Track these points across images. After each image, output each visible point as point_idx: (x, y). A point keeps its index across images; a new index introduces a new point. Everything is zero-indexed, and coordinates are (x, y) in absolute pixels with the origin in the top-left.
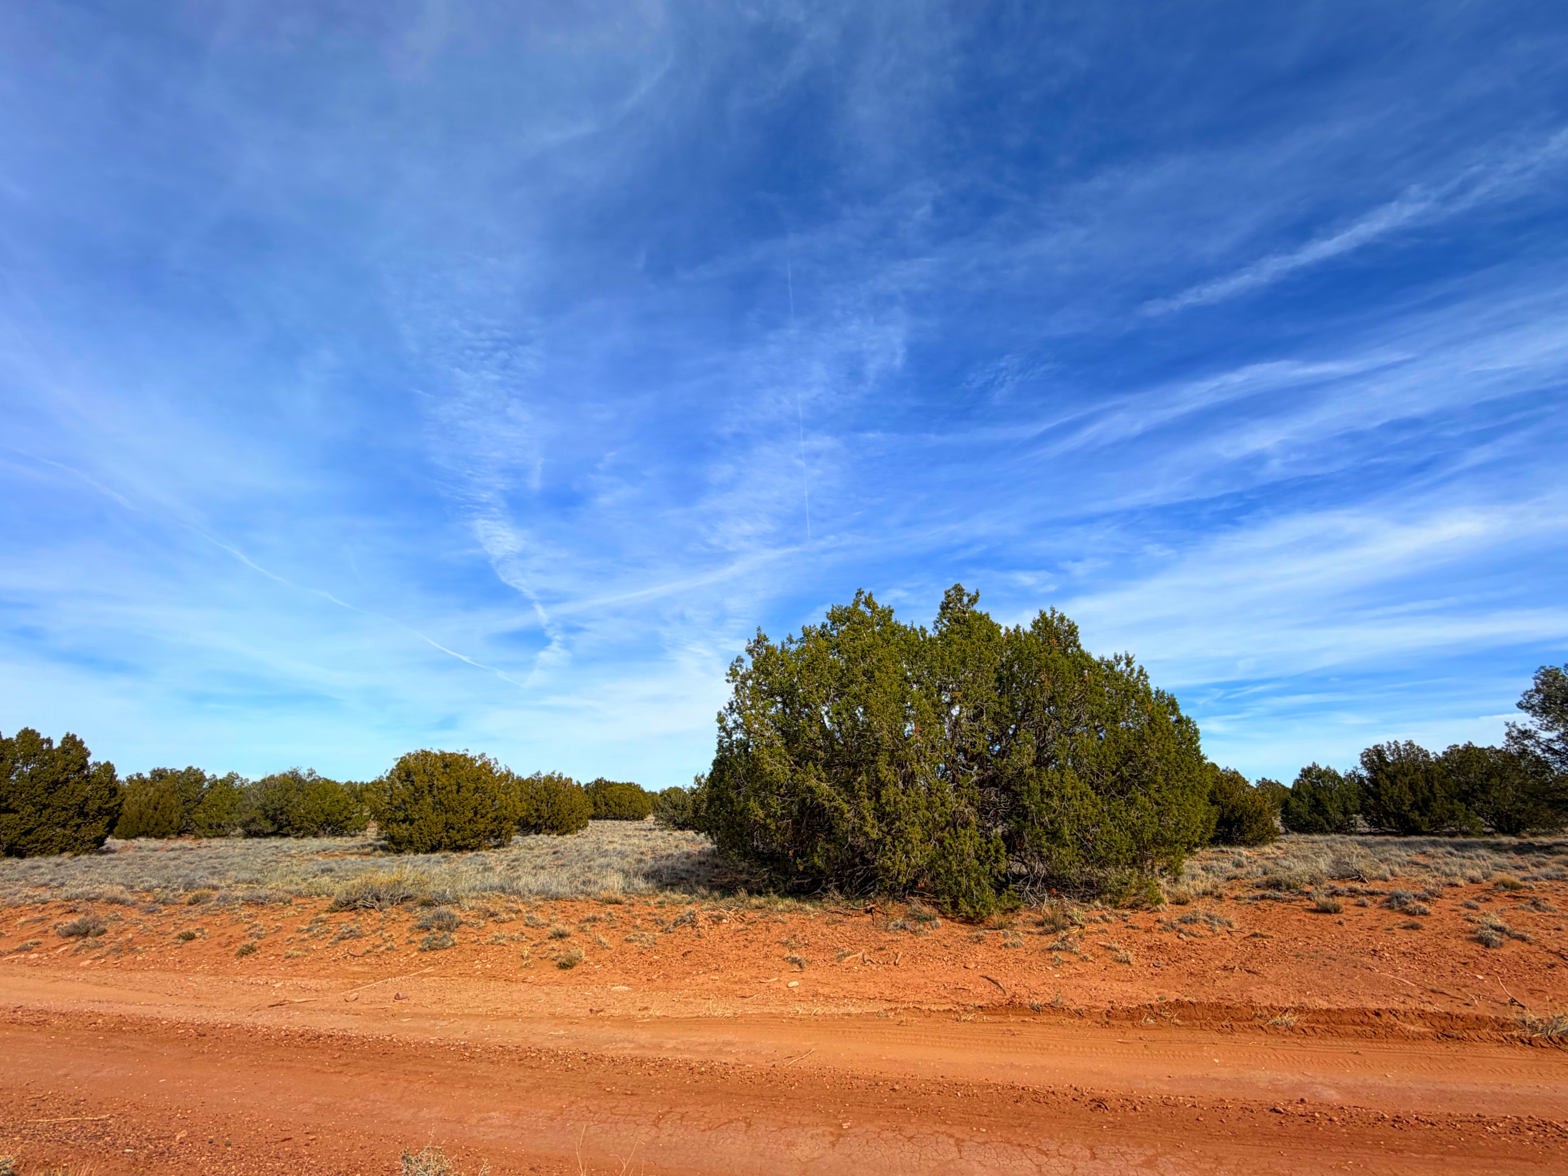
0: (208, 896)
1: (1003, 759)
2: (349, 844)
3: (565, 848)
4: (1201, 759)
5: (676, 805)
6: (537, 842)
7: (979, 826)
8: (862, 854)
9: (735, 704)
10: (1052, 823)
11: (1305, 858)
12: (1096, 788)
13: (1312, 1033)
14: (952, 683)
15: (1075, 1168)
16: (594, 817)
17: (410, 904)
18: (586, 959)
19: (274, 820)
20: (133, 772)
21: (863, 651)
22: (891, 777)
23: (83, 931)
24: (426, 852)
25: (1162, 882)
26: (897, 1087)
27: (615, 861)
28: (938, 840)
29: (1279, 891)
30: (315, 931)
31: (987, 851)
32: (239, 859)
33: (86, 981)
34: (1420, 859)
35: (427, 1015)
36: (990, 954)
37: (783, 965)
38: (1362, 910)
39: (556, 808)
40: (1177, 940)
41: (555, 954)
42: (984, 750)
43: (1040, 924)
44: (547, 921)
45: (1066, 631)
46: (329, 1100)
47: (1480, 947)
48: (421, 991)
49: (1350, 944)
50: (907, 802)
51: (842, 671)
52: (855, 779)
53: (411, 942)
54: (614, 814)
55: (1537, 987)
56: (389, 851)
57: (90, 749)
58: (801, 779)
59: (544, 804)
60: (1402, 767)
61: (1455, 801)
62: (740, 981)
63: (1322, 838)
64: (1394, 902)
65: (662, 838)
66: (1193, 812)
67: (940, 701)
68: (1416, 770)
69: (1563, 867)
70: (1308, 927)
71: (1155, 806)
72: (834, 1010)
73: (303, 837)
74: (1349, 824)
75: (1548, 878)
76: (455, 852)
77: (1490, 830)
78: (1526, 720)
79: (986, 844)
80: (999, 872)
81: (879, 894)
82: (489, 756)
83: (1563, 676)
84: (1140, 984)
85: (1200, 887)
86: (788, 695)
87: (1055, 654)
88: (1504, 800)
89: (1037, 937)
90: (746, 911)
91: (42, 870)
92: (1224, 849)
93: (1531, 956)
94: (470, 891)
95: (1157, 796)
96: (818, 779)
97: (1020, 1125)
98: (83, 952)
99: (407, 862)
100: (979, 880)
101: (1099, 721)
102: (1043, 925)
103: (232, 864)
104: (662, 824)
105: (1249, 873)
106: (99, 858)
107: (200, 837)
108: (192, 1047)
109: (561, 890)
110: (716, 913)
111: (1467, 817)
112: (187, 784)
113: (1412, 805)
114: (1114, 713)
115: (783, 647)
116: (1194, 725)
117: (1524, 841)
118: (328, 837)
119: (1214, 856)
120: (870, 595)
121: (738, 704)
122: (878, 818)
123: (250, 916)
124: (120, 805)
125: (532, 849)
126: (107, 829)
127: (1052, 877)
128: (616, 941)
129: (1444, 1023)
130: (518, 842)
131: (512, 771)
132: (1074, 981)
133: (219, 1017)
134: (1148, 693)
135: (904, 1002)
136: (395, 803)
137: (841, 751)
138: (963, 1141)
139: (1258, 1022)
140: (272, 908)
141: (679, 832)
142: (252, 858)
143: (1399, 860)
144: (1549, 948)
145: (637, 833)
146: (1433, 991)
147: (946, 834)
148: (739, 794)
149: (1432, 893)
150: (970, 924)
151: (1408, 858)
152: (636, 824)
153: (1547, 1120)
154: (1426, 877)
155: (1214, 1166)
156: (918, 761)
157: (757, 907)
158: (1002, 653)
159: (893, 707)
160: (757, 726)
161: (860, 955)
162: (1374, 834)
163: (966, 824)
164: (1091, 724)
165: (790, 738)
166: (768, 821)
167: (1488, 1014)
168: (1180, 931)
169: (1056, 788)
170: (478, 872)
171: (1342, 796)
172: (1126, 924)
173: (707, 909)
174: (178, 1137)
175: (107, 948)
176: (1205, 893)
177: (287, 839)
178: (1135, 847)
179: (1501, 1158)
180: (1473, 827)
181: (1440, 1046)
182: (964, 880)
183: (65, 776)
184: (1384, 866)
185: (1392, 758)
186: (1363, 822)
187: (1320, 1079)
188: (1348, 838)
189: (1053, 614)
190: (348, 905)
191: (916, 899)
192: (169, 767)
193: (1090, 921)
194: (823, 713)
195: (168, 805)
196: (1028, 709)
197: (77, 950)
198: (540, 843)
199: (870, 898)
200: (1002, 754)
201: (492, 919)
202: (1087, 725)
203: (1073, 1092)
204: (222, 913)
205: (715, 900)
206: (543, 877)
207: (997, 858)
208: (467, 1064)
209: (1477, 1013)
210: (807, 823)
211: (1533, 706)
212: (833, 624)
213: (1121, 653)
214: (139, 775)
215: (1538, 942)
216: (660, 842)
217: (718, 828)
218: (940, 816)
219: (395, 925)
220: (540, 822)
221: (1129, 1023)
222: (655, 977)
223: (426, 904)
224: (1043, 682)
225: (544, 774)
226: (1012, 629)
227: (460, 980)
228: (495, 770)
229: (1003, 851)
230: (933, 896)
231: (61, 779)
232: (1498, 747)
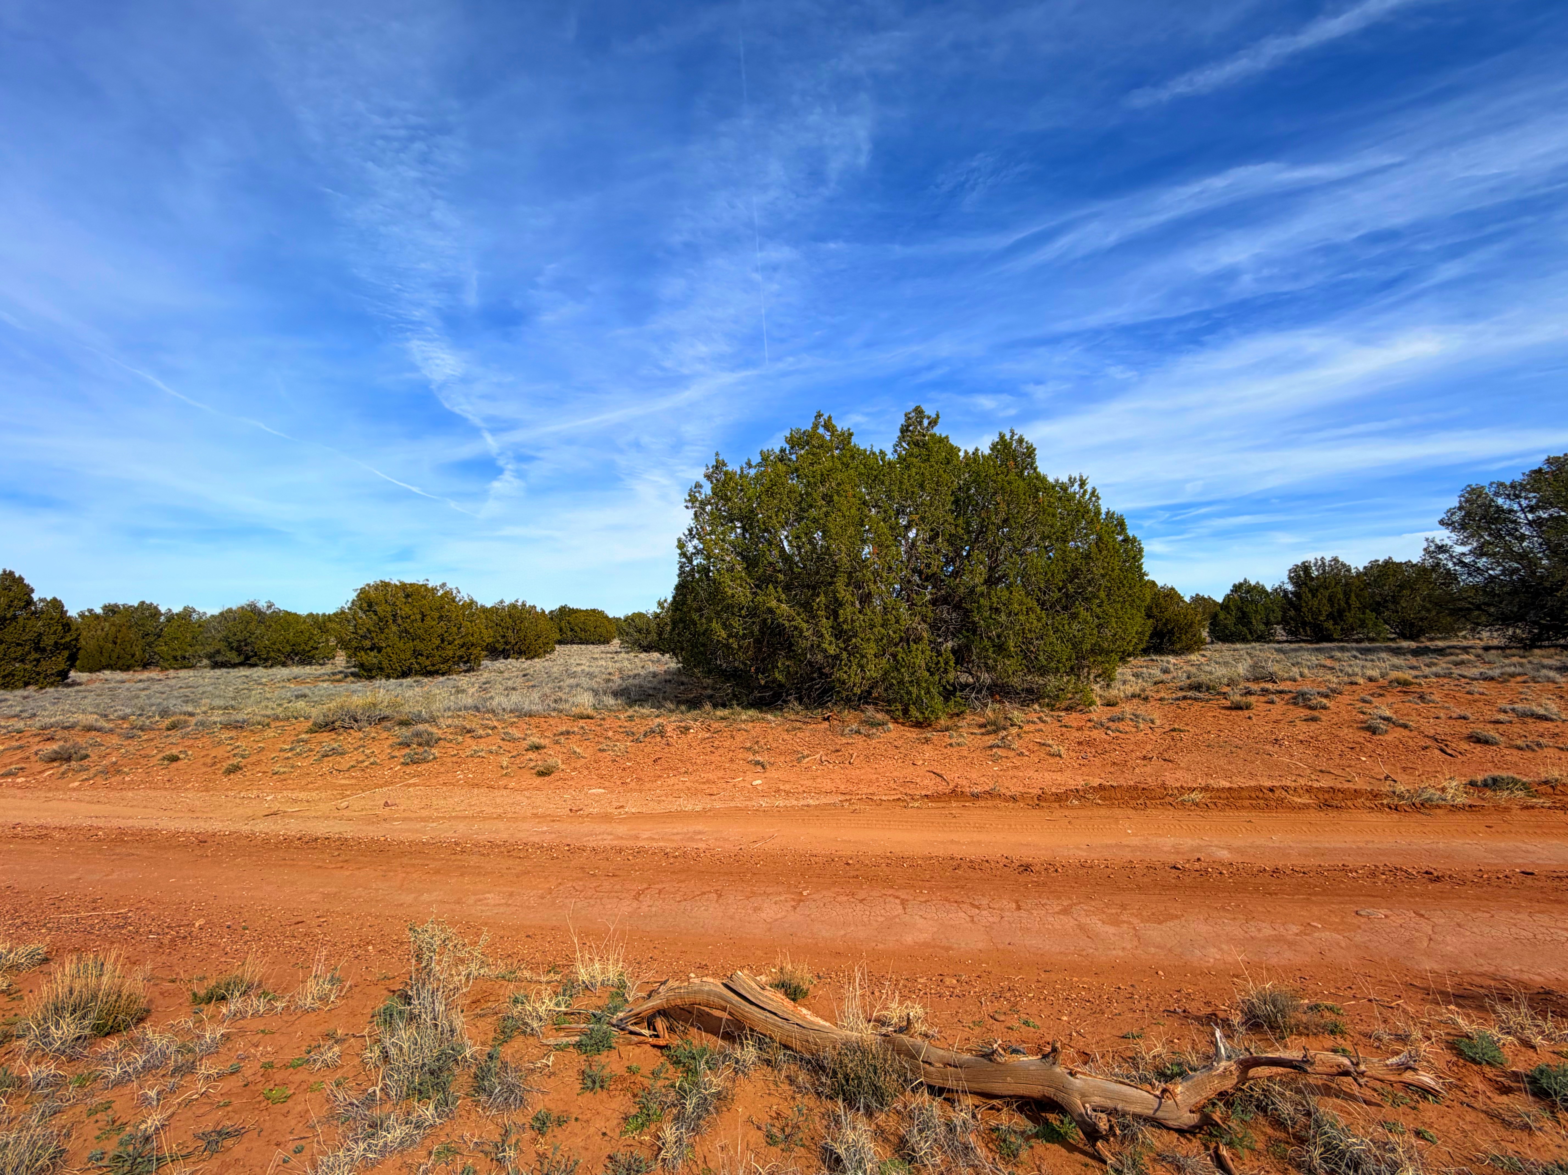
0: (186, 722)
1: (956, 579)
2: (319, 672)
3: (535, 671)
4: (1142, 575)
5: (641, 629)
6: (506, 666)
7: (930, 641)
8: (820, 669)
9: (695, 530)
10: (999, 637)
11: (1226, 664)
12: (1042, 604)
13: (1213, 807)
14: (909, 506)
15: (1002, 918)
16: (560, 642)
17: (388, 724)
18: (563, 767)
19: (239, 651)
20: (84, 608)
21: (822, 475)
22: (849, 597)
23: (66, 756)
24: (398, 677)
25: (1096, 687)
26: (851, 862)
27: (584, 681)
28: (892, 655)
29: (1200, 692)
30: (298, 750)
31: (937, 664)
32: (210, 688)
33: (78, 800)
34: (1328, 663)
35: (416, 818)
36: (936, 752)
37: (747, 767)
38: (1271, 706)
39: (522, 634)
40: (1105, 736)
41: (532, 764)
42: (939, 571)
43: (982, 726)
44: (523, 736)
45: (1024, 454)
46: (334, 890)
47: (1368, 735)
48: (408, 798)
49: (1256, 735)
50: (864, 620)
51: (801, 495)
52: (814, 601)
53: (393, 757)
54: (581, 639)
55: (1410, 765)
56: (361, 677)
57: (32, 585)
58: (761, 600)
59: (510, 631)
60: (1325, 581)
61: (1368, 611)
62: (708, 781)
63: (1243, 646)
64: (1300, 699)
65: (628, 659)
66: (1131, 624)
67: (897, 524)
68: (1337, 583)
69: (1451, 666)
70: (1221, 722)
71: (1096, 620)
72: (795, 803)
73: (271, 666)
74: (1269, 633)
75: (1437, 675)
76: (426, 676)
77: (1394, 636)
78: (1444, 536)
79: (937, 657)
80: (948, 682)
81: (836, 704)
82: (450, 585)
83: (1486, 494)
84: (1068, 773)
85: (1129, 690)
86: (748, 520)
87: (1012, 477)
88: (1411, 609)
89: (980, 737)
90: (712, 722)
91: (9, 703)
92: (1154, 658)
93: (1410, 740)
94: (445, 711)
95: (1098, 610)
96: (778, 601)
97: (957, 887)
98: (70, 775)
99: (379, 687)
100: (929, 689)
101: (1050, 542)
102: (985, 727)
103: (203, 693)
104: (628, 647)
105: (1174, 678)
106: (66, 690)
107: (167, 669)
108: (196, 852)
109: (534, 708)
110: (683, 724)
111: (1376, 625)
112: (143, 619)
113: (1327, 616)
114: (1064, 533)
115: (742, 472)
116: (1139, 544)
117: (1422, 645)
118: (297, 666)
119: (1145, 664)
120: (830, 417)
121: (697, 529)
122: (836, 635)
123: (231, 738)
124: (77, 640)
125: (502, 672)
126: (68, 663)
127: (996, 685)
128: (590, 751)
129: (1326, 796)
130: (487, 667)
131: (475, 599)
132: (1010, 773)
133: (216, 826)
134: (1098, 513)
135: (858, 794)
136: (360, 632)
137: (800, 573)
138: (907, 901)
139: (1168, 799)
140: (252, 731)
141: (645, 654)
142: (223, 687)
143: (1309, 663)
144: (1426, 733)
145: (604, 656)
146: (1321, 771)
147: (899, 649)
148: (701, 616)
149: (1333, 691)
150: (919, 727)
151: (1317, 662)
152: (602, 647)
153: (1398, 866)
154: (1330, 677)
155: (1119, 911)
156: (875, 582)
157: (722, 718)
158: (960, 476)
159: (851, 531)
160: (717, 551)
161: (818, 756)
162: (1290, 642)
163: (918, 640)
164: (1042, 544)
165: (751, 562)
166: (731, 641)
167: (1365, 787)
168: (1108, 728)
169: (1004, 605)
170: (451, 695)
171: (1266, 609)
172: (1060, 724)
173: (675, 721)
174: (197, 925)
175: (93, 771)
176: (1134, 696)
177: (255, 669)
178: (1074, 656)
179: (1356, 896)
180: (1379, 634)
181: (1321, 813)
182: (914, 690)
183: (12, 613)
184: (1295, 669)
185: (1316, 573)
186: (1282, 632)
187: (1216, 843)
188: (1266, 646)
189: (1012, 436)
190: (327, 726)
191: (870, 708)
192: (120, 602)
193: (1029, 722)
194: (782, 537)
195: (127, 639)
196: (982, 531)
197: (63, 774)
198: (509, 666)
199: (827, 708)
200: (956, 574)
201: (470, 735)
202: (1037, 546)
203: (1004, 860)
204: (203, 736)
205: (682, 713)
206: (515, 697)
207: (946, 669)
208: (459, 857)
209: (1355, 787)
210: (768, 642)
211: (1453, 522)
212: (792, 448)
213: (1076, 475)
214: (90, 611)
215: (1417, 728)
216: (626, 663)
217: (682, 649)
218: (895, 632)
219: (376, 743)
220: (507, 647)
221: (1057, 805)
222: (629, 780)
223: (403, 723)
224: (998, 504)
225: (507, 603)
226: (971, 452)
227: (445, 788)
228: (457, 599)
229: (952, 663)
230: (886, 704)
231: (9, 616)
232: (1414, 562)
